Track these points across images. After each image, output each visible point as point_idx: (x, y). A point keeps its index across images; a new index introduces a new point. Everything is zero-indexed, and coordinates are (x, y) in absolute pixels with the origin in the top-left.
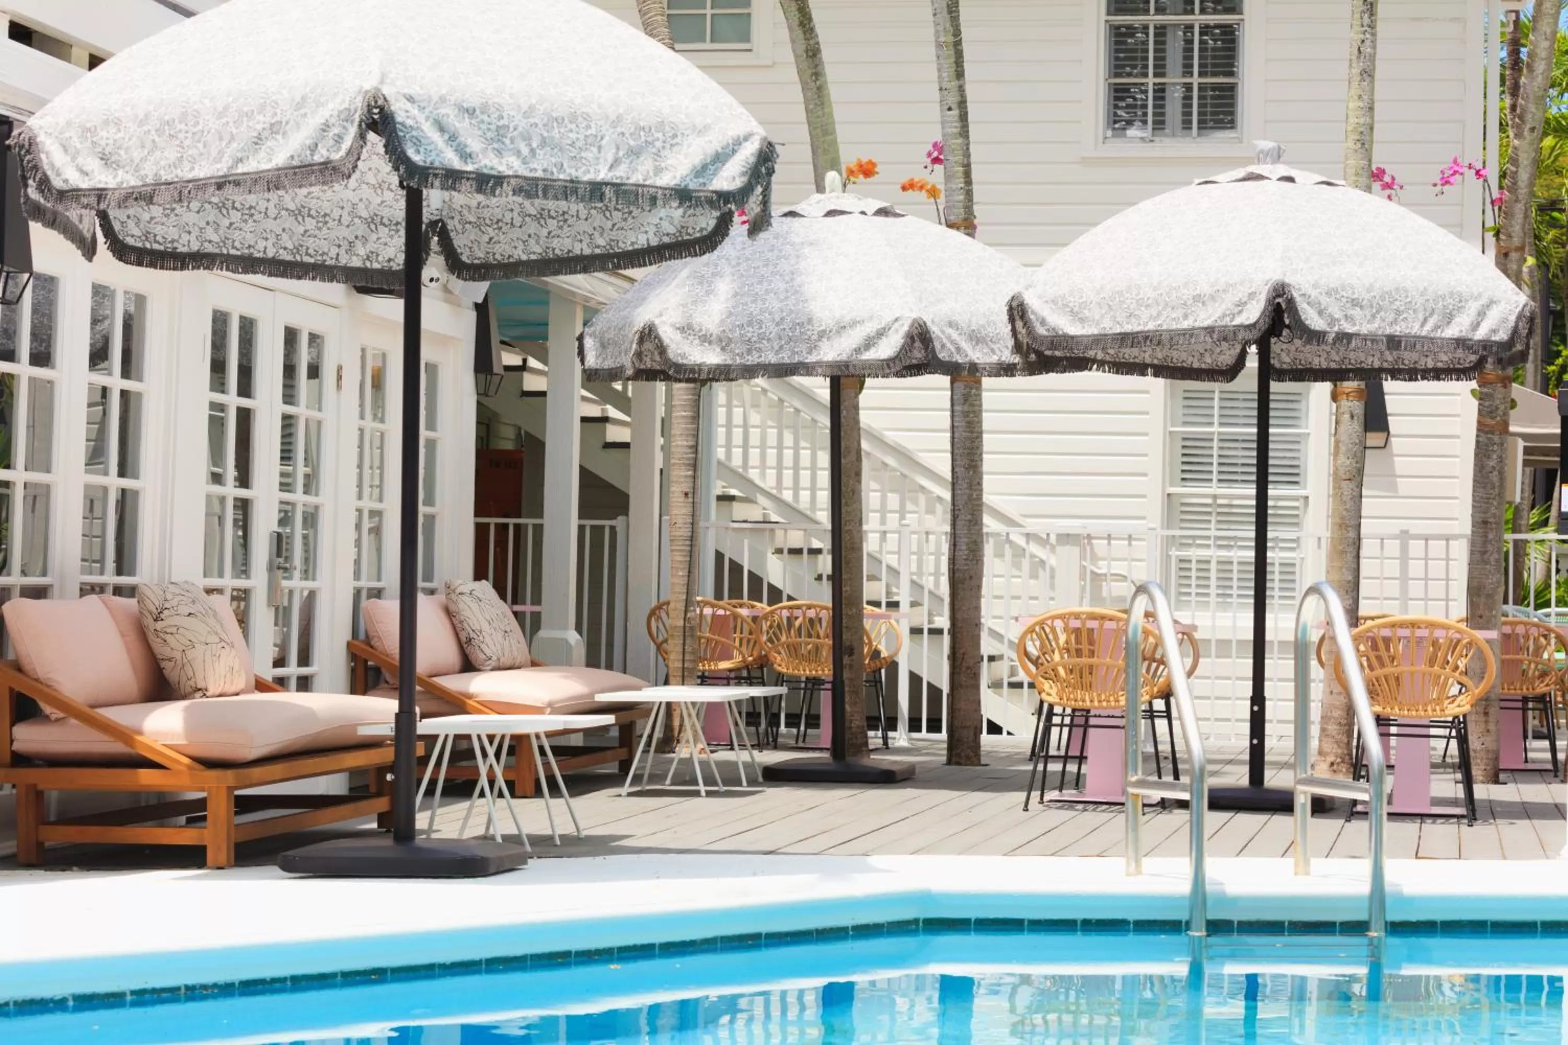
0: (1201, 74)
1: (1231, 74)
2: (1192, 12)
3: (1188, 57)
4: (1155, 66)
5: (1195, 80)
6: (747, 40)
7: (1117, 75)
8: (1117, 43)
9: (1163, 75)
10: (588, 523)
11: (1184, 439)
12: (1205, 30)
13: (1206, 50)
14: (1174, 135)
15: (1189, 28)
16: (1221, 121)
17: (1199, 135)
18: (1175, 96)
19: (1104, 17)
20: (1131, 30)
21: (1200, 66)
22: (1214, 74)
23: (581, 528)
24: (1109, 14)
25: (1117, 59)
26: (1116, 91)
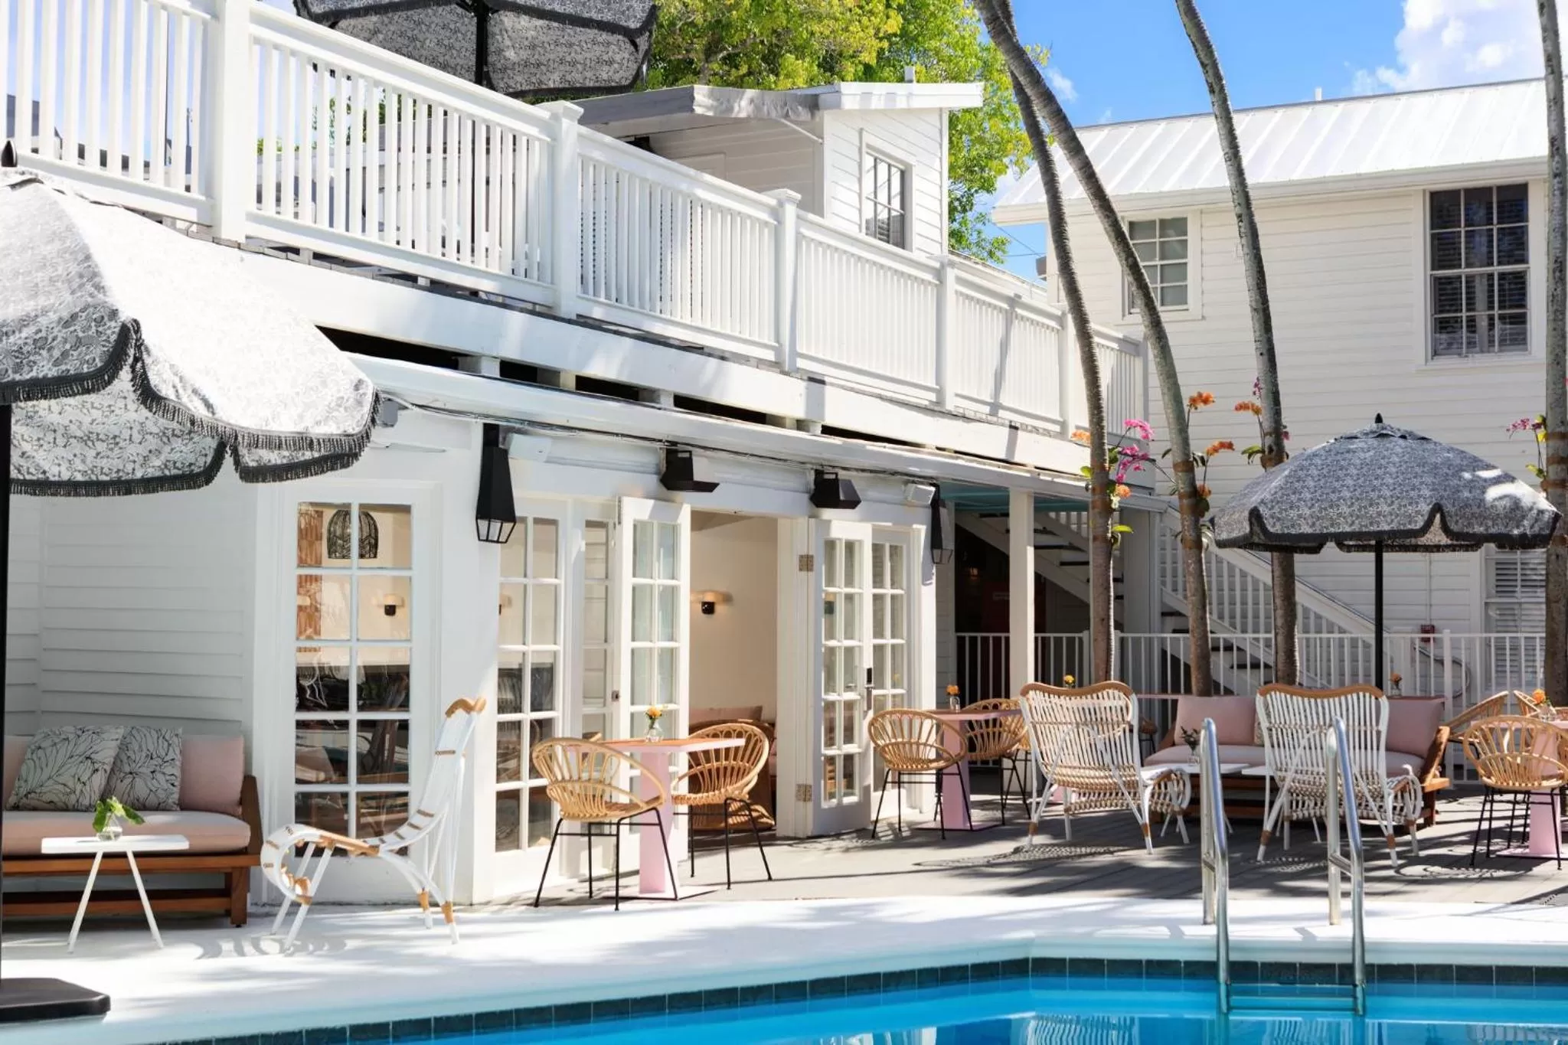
0: (1500, 308)
1: (1524, 306)
2: (1492, 264)
3: (1491, 296)
4: (1467, 304)
5: (1496, 312)
6: (1186, 303)
7: (1441, 312)
8: (1440, 289)
9: (1473, 310)
10: (1040, 635)
11: (1497, 563)
12: (1502, 276)
13: (1504, 290)
14: (1482, 352)
15: (1491, 276)
16: (1516, 340)
17: (1500, 351)
18: (1483, 324)
19: (1429, 272)
20: (1449, 280)
21: (1500, 302)
22: (1511, 307)
23: (1036, 639)
24: (1433, 269)
25: (1440, 300)
26: (1441, 322)
